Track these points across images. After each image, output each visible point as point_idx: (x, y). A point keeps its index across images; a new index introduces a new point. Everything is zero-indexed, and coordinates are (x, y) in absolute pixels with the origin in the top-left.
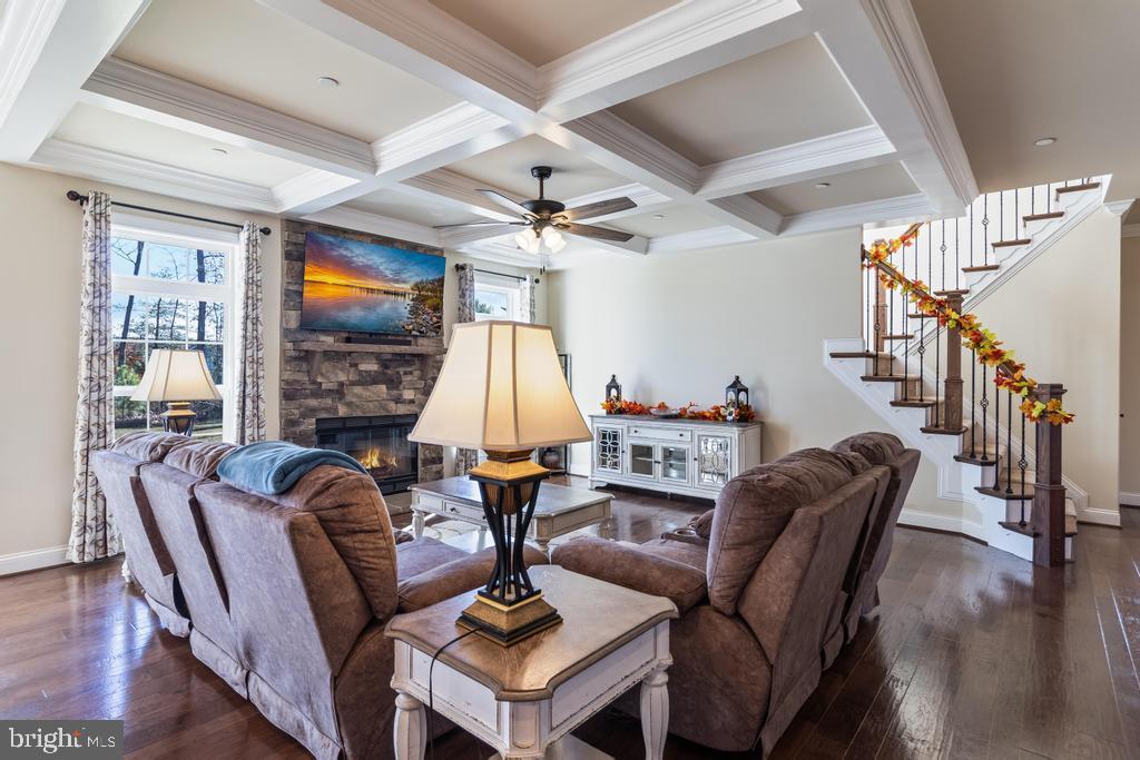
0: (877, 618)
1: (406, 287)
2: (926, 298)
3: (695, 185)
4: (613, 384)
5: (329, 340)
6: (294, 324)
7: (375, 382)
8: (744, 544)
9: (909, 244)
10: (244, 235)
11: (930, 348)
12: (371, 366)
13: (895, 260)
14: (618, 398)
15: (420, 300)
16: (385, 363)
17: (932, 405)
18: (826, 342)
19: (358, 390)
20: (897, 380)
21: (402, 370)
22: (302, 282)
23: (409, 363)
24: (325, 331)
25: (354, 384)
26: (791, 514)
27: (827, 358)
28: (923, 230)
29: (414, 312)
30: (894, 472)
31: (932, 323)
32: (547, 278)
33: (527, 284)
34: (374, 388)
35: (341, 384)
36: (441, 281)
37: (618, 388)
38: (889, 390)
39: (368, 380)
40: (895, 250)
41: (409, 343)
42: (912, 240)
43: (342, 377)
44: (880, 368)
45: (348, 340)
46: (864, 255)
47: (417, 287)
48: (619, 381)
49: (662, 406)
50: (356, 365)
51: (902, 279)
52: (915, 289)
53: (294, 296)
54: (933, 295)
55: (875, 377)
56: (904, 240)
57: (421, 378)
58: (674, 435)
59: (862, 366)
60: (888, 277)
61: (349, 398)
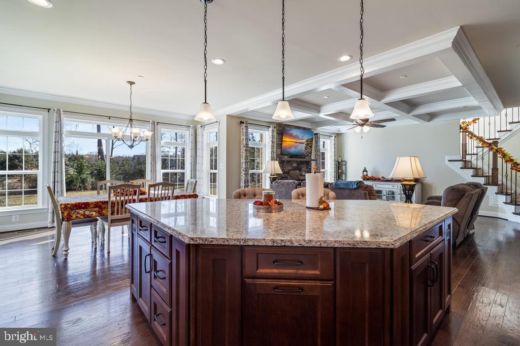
0: (473, 233)
1: (304, 141)
2: (484, 142)
3: (379, 98)
4: (365, 170)
5: (286, 157)
6: (279, 153)
7: (296, 170)
8: (453, 200)
9: (476, 123)
10: (270, 129)
11: (486, 157)
12: (295, 165)
13: (471, 129)
14: (367, 175)
15: (307, 145)
16: (298, 164)
17: (486, 177)
18: (446, 156)
19: (292, 172)
20: (473, 168)
21: (302, 166)
22: (282, 141)
23: (303, 164)
24: (286, 155)
25: (292, 170)
26: (465, 194)
27: (447, 162)
28: (481, 119)
29: (306, 148)
30: (483, 190)
31: (486, 149)
32: (338, 135)
33: (333, 138)
34: (295, 171)
35: (289, 170)
36: (312, 138)
37: (367, 171)
38: (471, 172)
39: (295, 169)
40: (470, 125)
41: (305, 158)
42: (477, 121)
43: (289, 168)
44: (466, 165)
45: (291, 157)
46: (461, 128)
47: (307, 141)
48: (367, 169)
49: (383, 177)
50: (292, 165)
51: (475, 136)
52: (481, 139)
53: (280, 145)
54: (486, 141)
55: (465, 167)
56: (474, 121)
57: (307, 168)
58: (391, 187)
59: (460, 164)
60: (470, 135)
61: (291, 174)
